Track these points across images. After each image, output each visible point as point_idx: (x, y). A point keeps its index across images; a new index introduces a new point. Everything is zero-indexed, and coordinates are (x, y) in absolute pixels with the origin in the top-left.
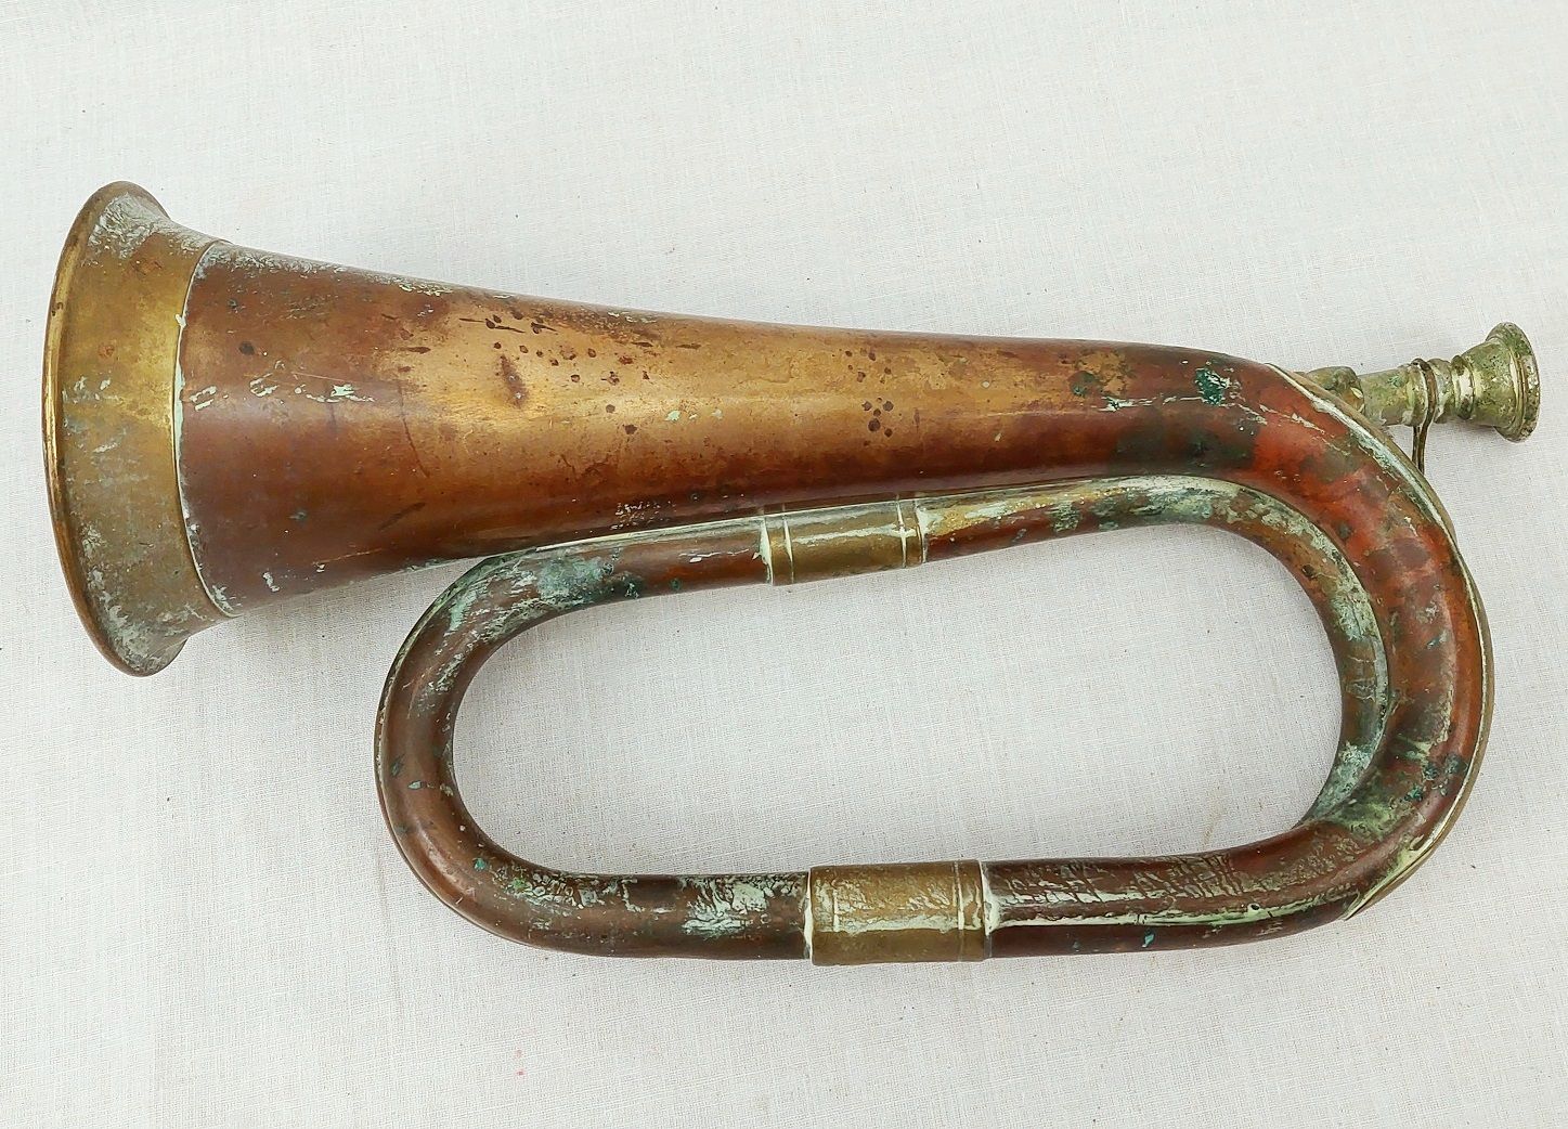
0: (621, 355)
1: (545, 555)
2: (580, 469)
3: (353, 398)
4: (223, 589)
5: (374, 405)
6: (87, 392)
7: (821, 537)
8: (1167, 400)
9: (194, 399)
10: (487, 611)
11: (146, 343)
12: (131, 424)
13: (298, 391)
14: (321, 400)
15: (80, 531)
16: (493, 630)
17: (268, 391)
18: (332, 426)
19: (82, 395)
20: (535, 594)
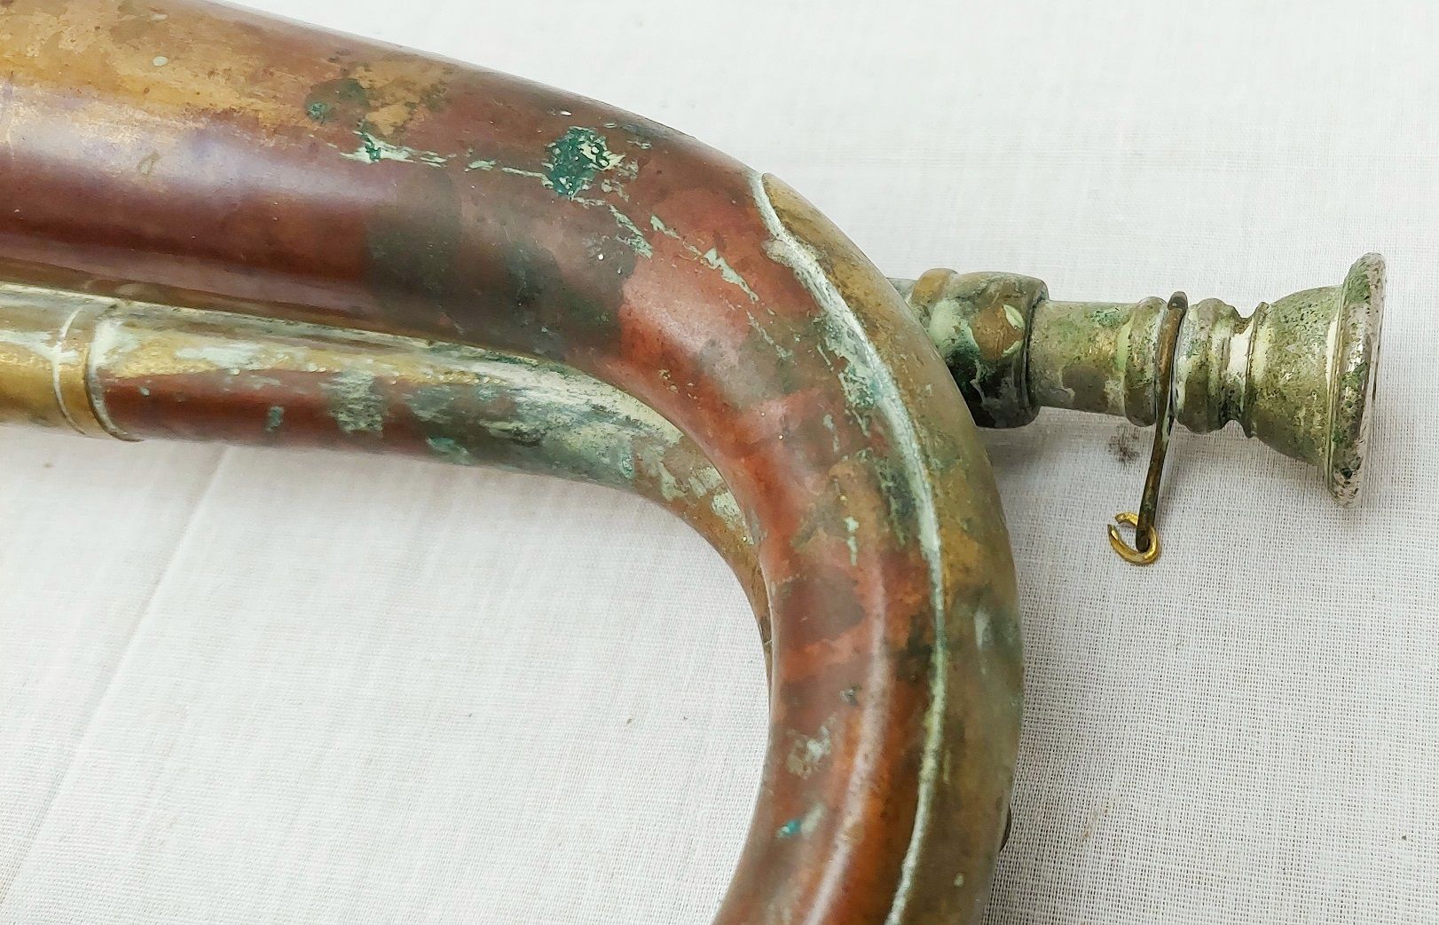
8: (474, 165)
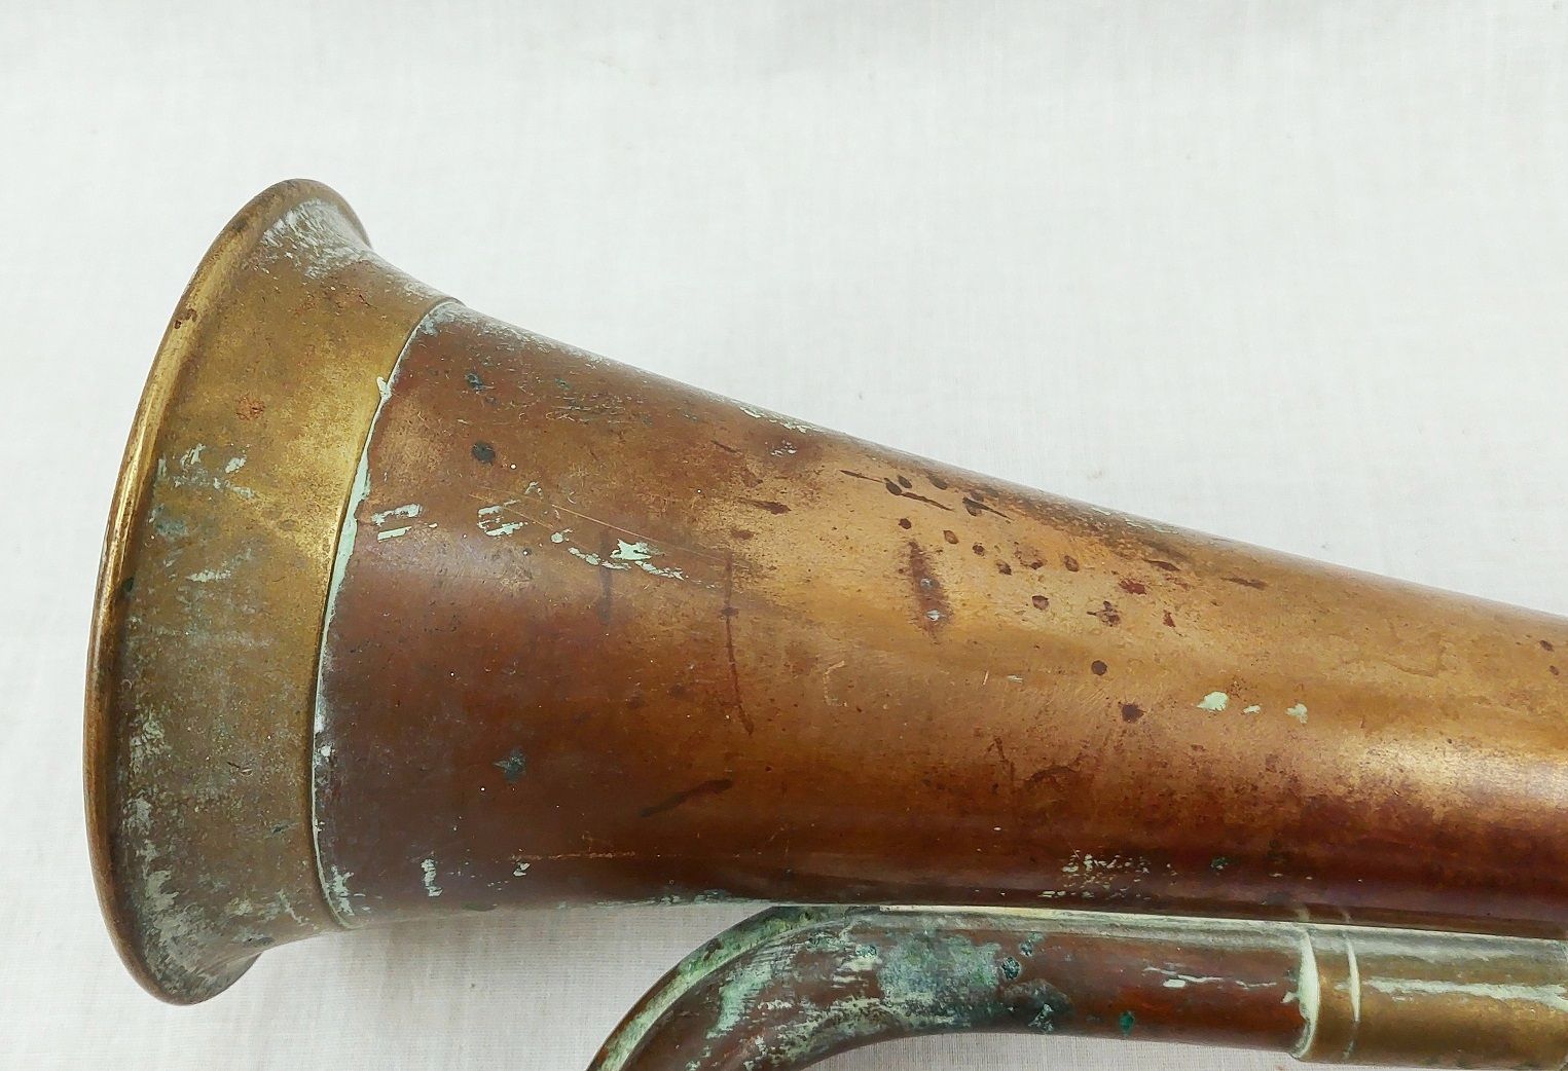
0: (1124, 574)
1: (900, 923)
2: (1024, 771)
3: (647, 567)
4: (348, 875)
5: (682, 585)
6: (201, 471)
7: (1419, 985)
9: (379, 519)
10: (787, 1005)
11: (317, 413)
12: (263, 541)
13: (558, 538)
14: (593, 560)
15: (131, 718)
16: (792, 1044)
17: (508, 529)
18: (603, 610)
19: (191, 473)
20: (875, 991)
